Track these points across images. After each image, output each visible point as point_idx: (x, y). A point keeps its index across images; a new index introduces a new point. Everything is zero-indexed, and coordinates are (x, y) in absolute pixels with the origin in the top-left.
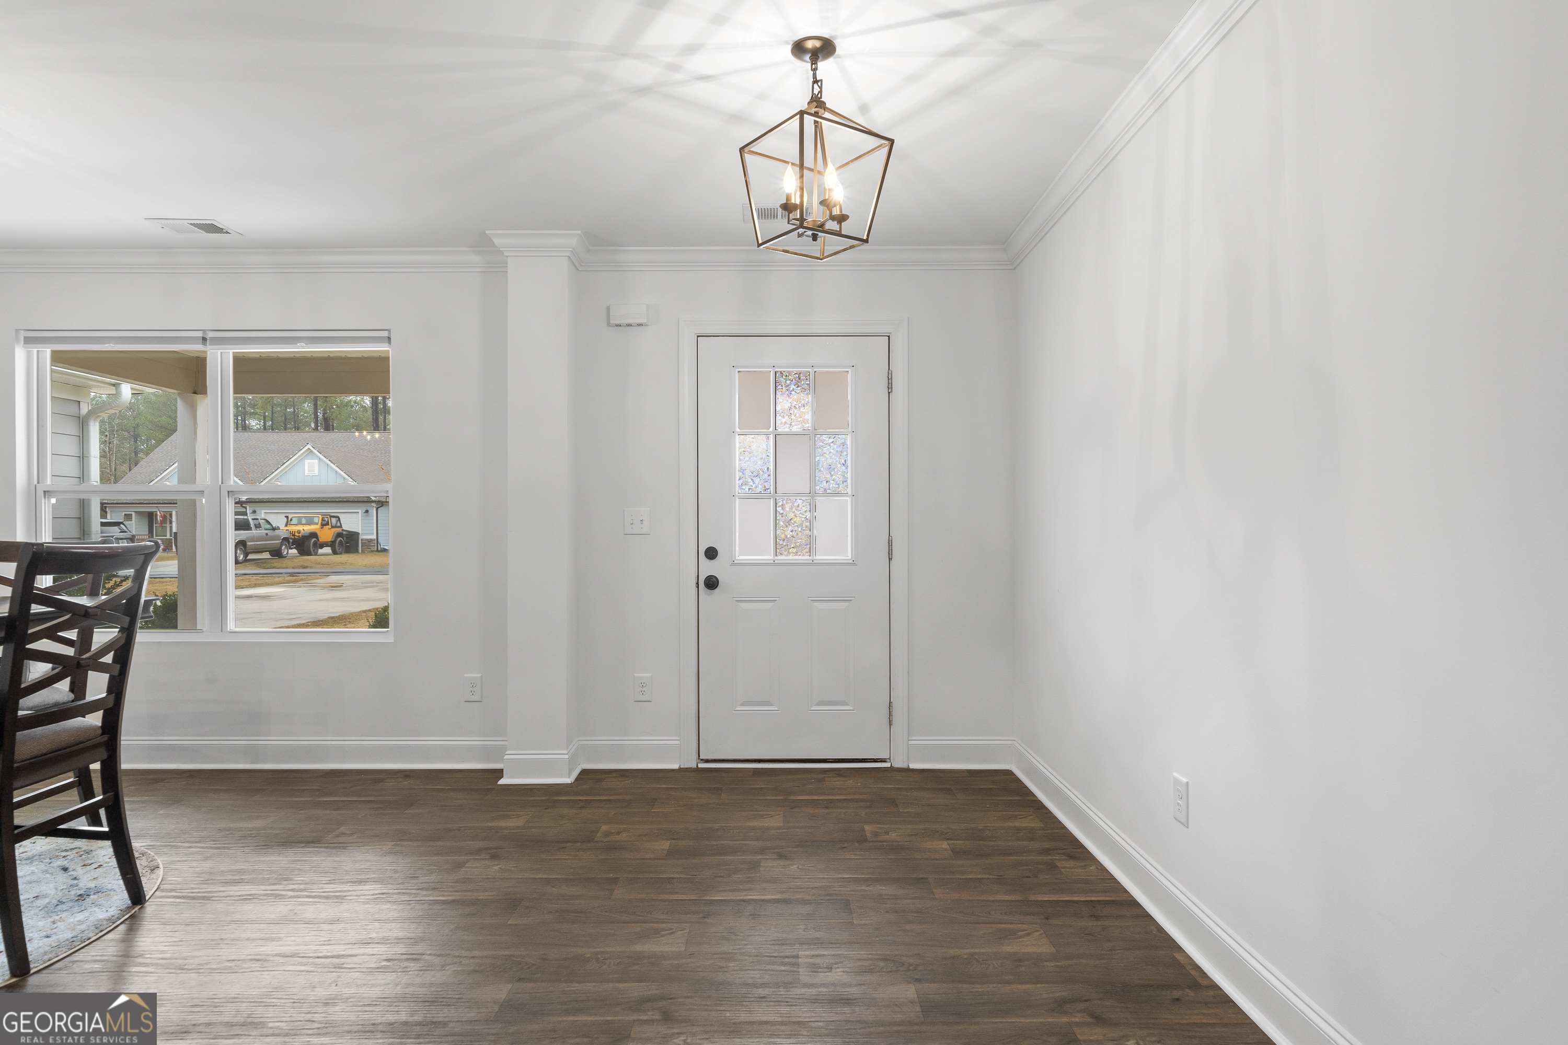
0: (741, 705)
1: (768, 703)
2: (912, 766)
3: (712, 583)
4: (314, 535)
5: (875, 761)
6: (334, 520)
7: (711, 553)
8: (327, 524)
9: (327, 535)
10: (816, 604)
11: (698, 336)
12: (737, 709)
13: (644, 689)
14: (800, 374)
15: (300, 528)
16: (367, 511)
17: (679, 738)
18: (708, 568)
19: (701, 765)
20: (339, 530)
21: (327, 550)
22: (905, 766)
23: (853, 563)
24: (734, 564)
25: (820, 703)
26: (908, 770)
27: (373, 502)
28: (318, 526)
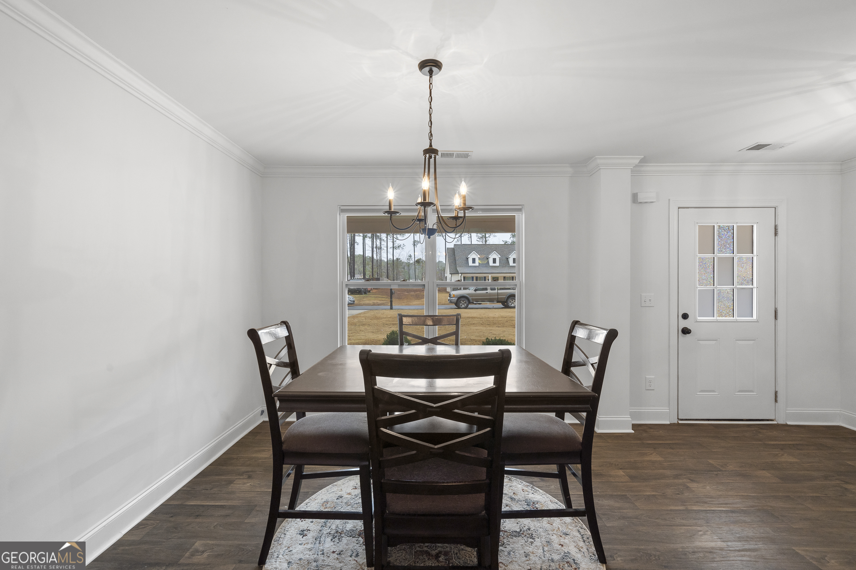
0: (700, 392)
1: (713, 391)
2: (789, 423)
3: (686, 331)
5: (768, 420)
7: (685, 316)
10: (737, 341)
11: (679, 208)
12: (698, 394)
13: (651, 384)
14: (729, 226)
17: (668, 408)
18: (684, 323)
19: (680, 422)
22: (784, 423)
23: (757, 322)
24: (697, 322)
25: (739, 391)
26: (786, 425)
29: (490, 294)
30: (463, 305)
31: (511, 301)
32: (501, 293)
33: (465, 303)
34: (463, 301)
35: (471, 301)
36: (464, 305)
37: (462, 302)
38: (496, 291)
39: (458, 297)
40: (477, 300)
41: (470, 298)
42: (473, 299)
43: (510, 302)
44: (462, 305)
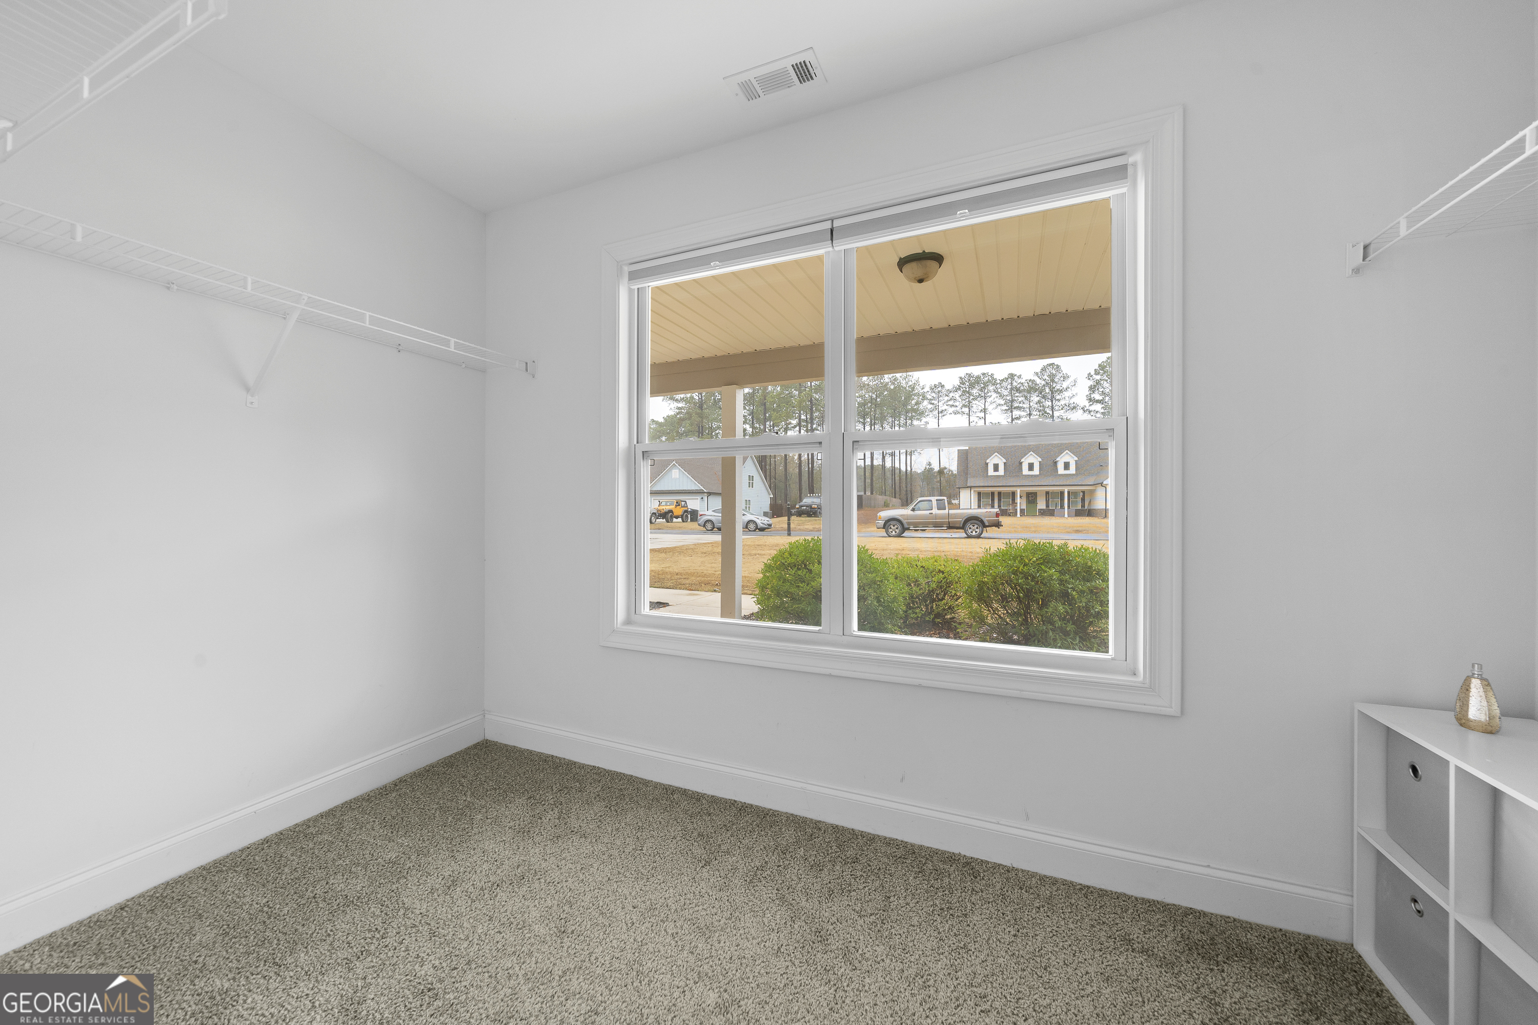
4: (671, 511)
6: (683, 503)
8: (679, 505)
9: (679, 511)
15: (664, 507)
16: (702, 498)
20: (686, 509)
21: (680, 520)
27: (705, 493)
28: (674, 506)
29: (936, 516)
30: (894, 532)
31: (971, 526)
32: (954, 514)
33: (897, 528)
34: (894, 526)
35: (906, 526)
36: (896, 532)
37: (892, 527)
38: (946, 511)
39: (886, 519)
40: (916, 525)
41: (904, 522)
42: (909, 524)
43: (970, 528)
44: (892, 532)
